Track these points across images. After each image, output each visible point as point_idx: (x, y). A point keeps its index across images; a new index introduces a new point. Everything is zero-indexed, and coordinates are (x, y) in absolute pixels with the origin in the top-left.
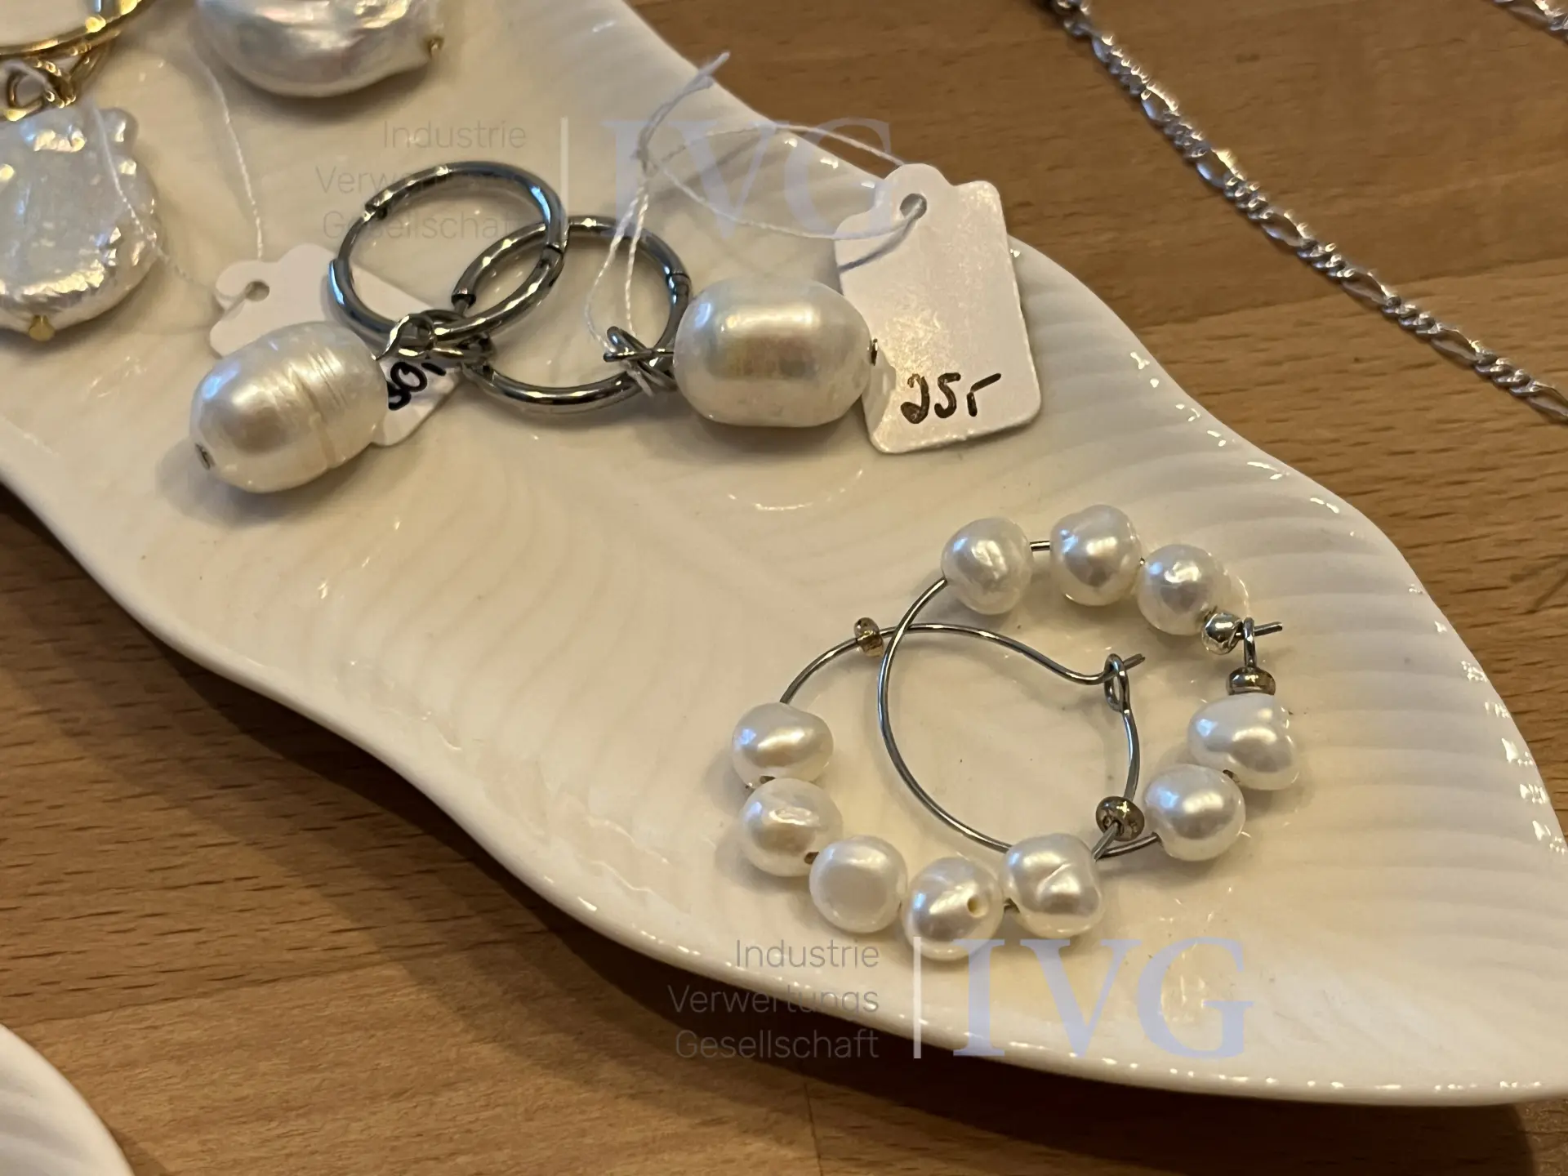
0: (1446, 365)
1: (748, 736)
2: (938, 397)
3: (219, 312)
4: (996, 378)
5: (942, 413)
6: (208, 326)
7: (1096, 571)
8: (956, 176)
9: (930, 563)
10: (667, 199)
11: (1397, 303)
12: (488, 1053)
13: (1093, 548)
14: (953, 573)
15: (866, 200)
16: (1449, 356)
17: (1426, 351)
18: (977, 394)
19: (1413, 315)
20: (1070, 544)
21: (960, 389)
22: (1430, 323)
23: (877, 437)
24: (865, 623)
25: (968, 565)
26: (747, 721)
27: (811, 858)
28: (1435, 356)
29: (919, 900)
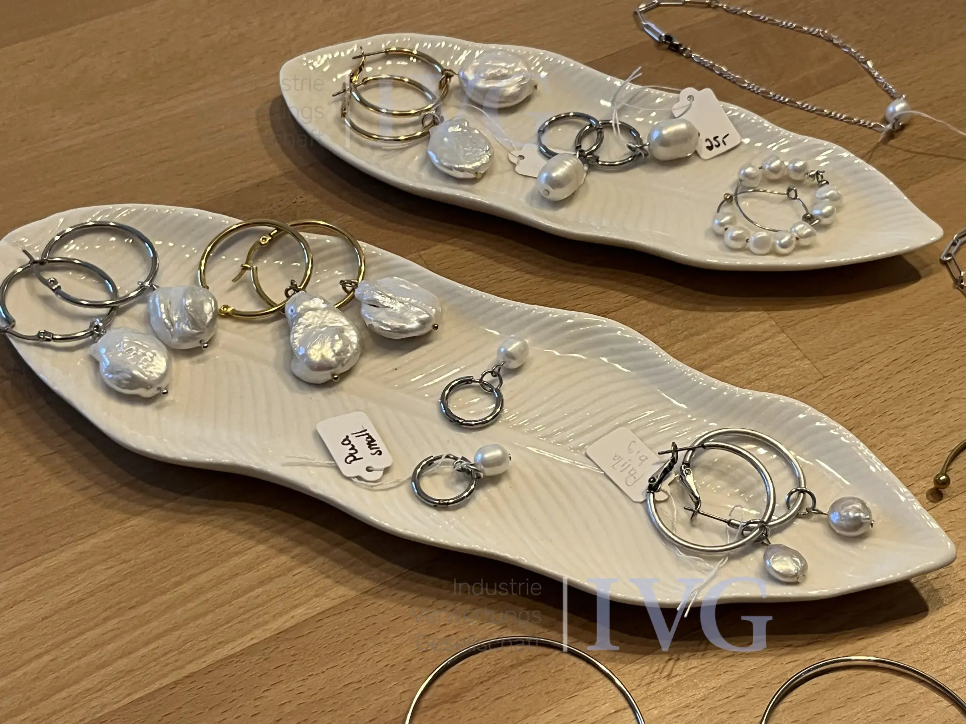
0: (819, 117)
1: (717, 222)
2: (715, 143)
3: (514, 165)
4: (728, 135)
5: (718, 146)
6: (514, 168)
7: (775, 171)
8: (700, 89)
9: (735, 177)
10: (621, 111)
11: (802, 105)
12: (677, 312)
13: (773, 165)
14: (742, 178)
15: (678, 100)
16: (819, 114)
17: (813, 115)
18: (725, 140)
19: (807, 107)
20: (767, 167)
21: (720, 139)
22: (812, 108)
23: (702, 156)
24: (727, 194)
25: (747, 176)
26: (715, 218)
27: (747, 241)
28: (815, 115)
29: (778, 242)
